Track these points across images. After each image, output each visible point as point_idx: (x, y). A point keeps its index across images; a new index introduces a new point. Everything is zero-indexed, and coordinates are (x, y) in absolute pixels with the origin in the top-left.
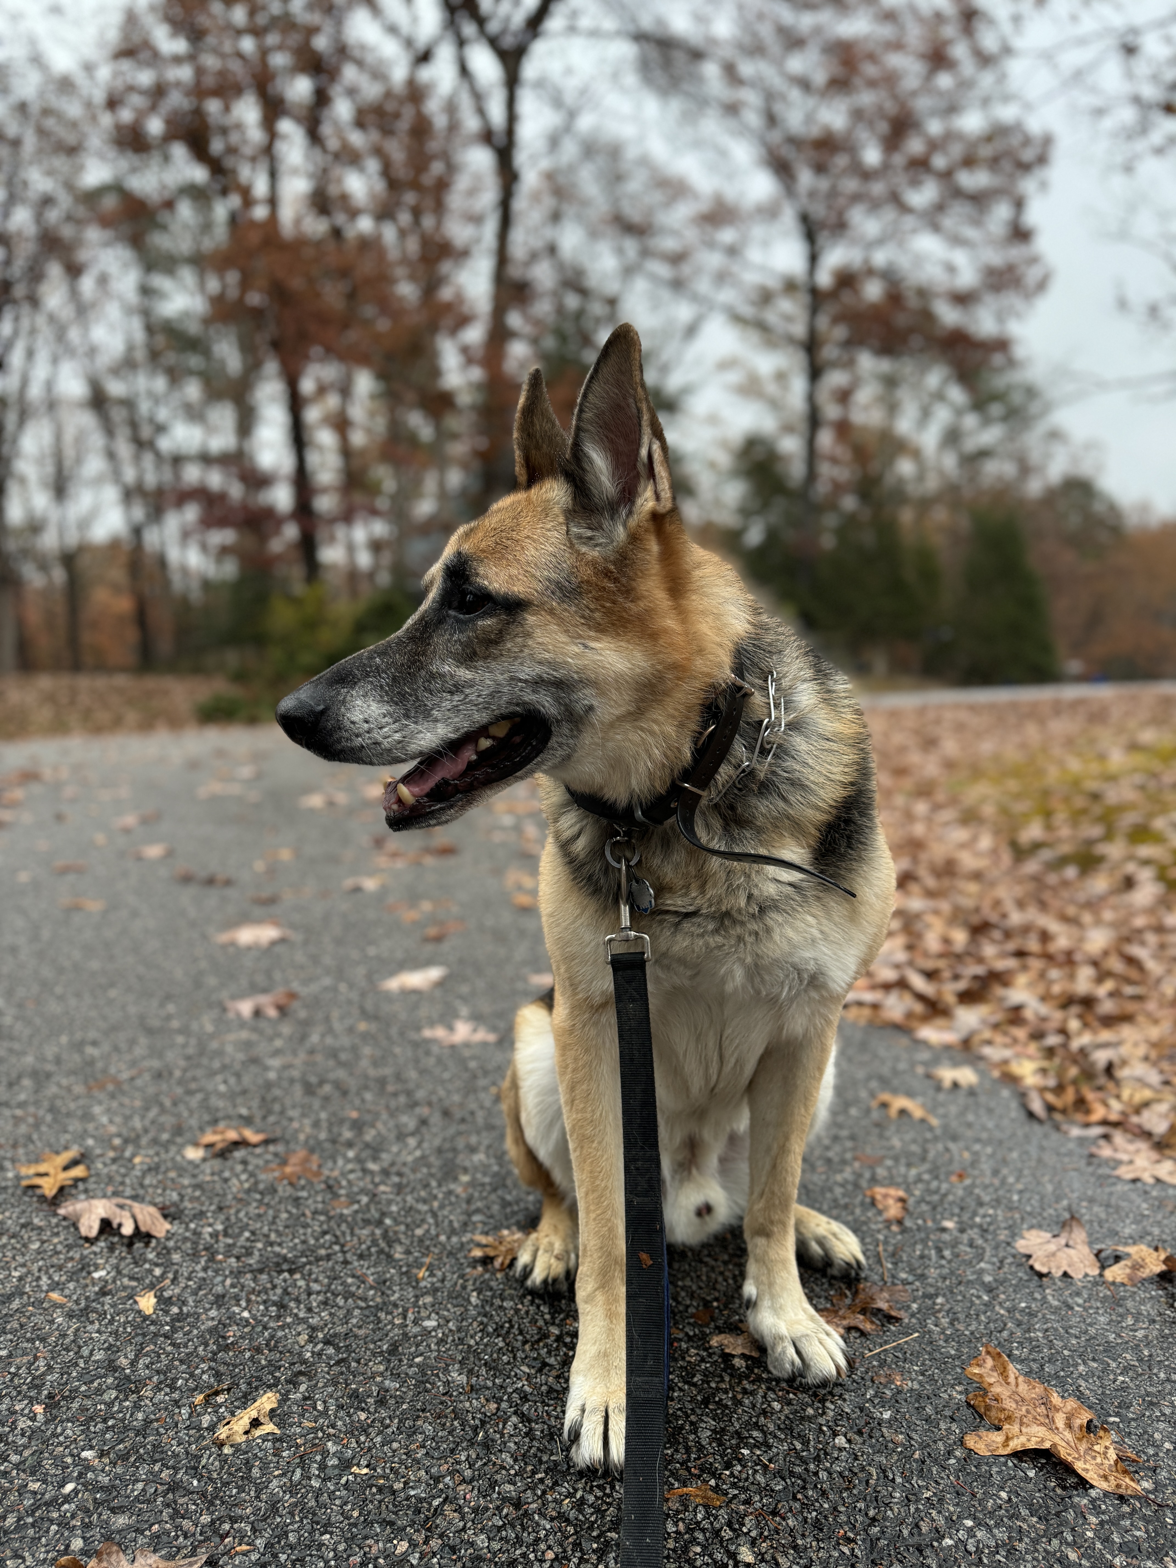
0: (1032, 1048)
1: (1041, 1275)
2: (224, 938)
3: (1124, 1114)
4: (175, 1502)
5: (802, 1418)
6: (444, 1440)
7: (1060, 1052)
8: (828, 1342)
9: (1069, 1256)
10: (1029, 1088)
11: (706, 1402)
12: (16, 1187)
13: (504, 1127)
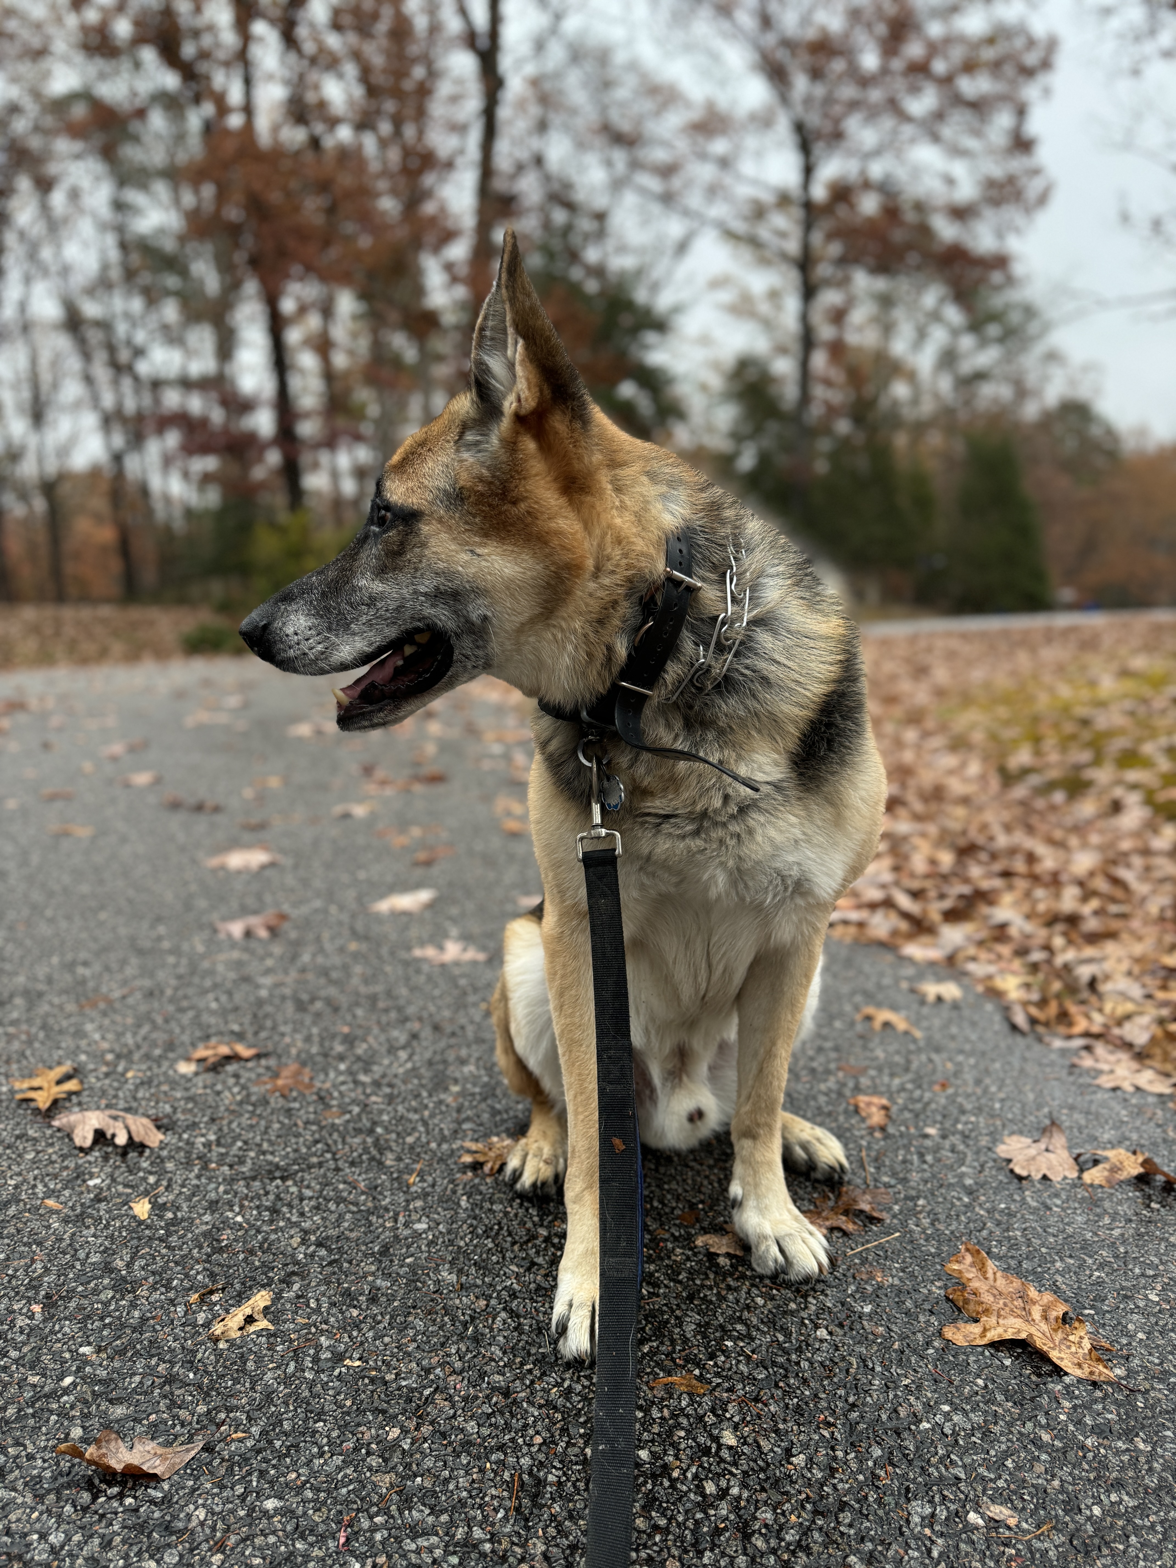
0: (1017, 964)
1: (1020, 1178)
2: (214, 862)
3: (1106, 1026)
4: (172, 1394)
5: (785, 1312)
6: (434, 1334)
7: (1045, 968)
8: (811, 1240)
9: (1048, 1160)
10: (1013, 1002)
11: (691, 1298)
12: (11, 1100)
13: (494, 1041)
